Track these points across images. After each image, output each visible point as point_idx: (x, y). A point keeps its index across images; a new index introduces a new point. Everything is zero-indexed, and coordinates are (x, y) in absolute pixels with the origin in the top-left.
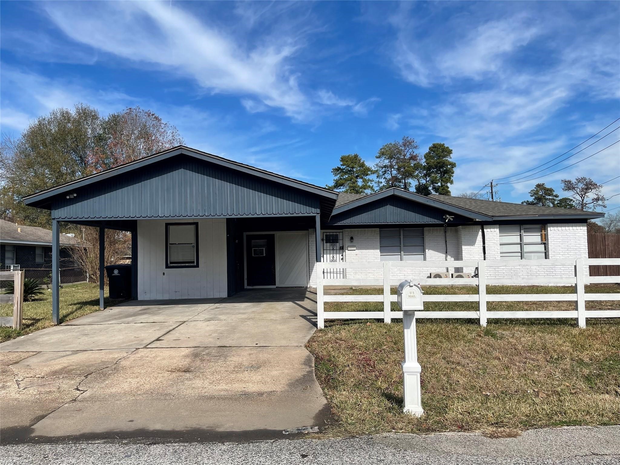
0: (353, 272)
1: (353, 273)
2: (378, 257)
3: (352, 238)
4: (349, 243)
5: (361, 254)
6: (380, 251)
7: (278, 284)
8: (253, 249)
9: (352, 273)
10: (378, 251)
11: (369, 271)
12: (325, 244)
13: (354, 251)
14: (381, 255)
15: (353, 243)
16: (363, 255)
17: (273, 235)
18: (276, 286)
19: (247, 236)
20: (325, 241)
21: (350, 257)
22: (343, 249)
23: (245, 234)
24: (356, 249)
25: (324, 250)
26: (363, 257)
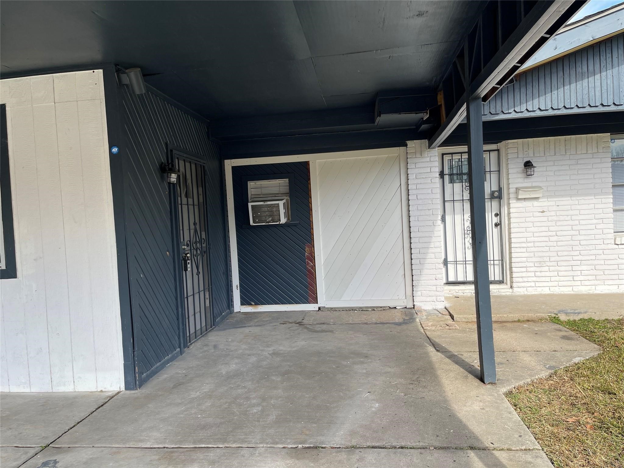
0: (534, 259)
1: (532, 264)
2: (607, 216)
3: (528, 165)
4: (520, 180)
5: (555, 208)
6: (614, 199)
7: (324, 300)
8: (250, 205)
9: (528, 264)
10: (610, 199)
11: (580, 258)
12: (448, 186)
13: (536, 203)
14: (615, 211)
15: (532, 179)
16: (562, 213)
17: (306, 165)
18: (320, 305)
19: (234, 169)
20: (447, 178)
21: (523, 220)
22: (500, 197)
23: (229, 164)
24: (543, 197)
25: (444, 201)
26: (562, 218)
